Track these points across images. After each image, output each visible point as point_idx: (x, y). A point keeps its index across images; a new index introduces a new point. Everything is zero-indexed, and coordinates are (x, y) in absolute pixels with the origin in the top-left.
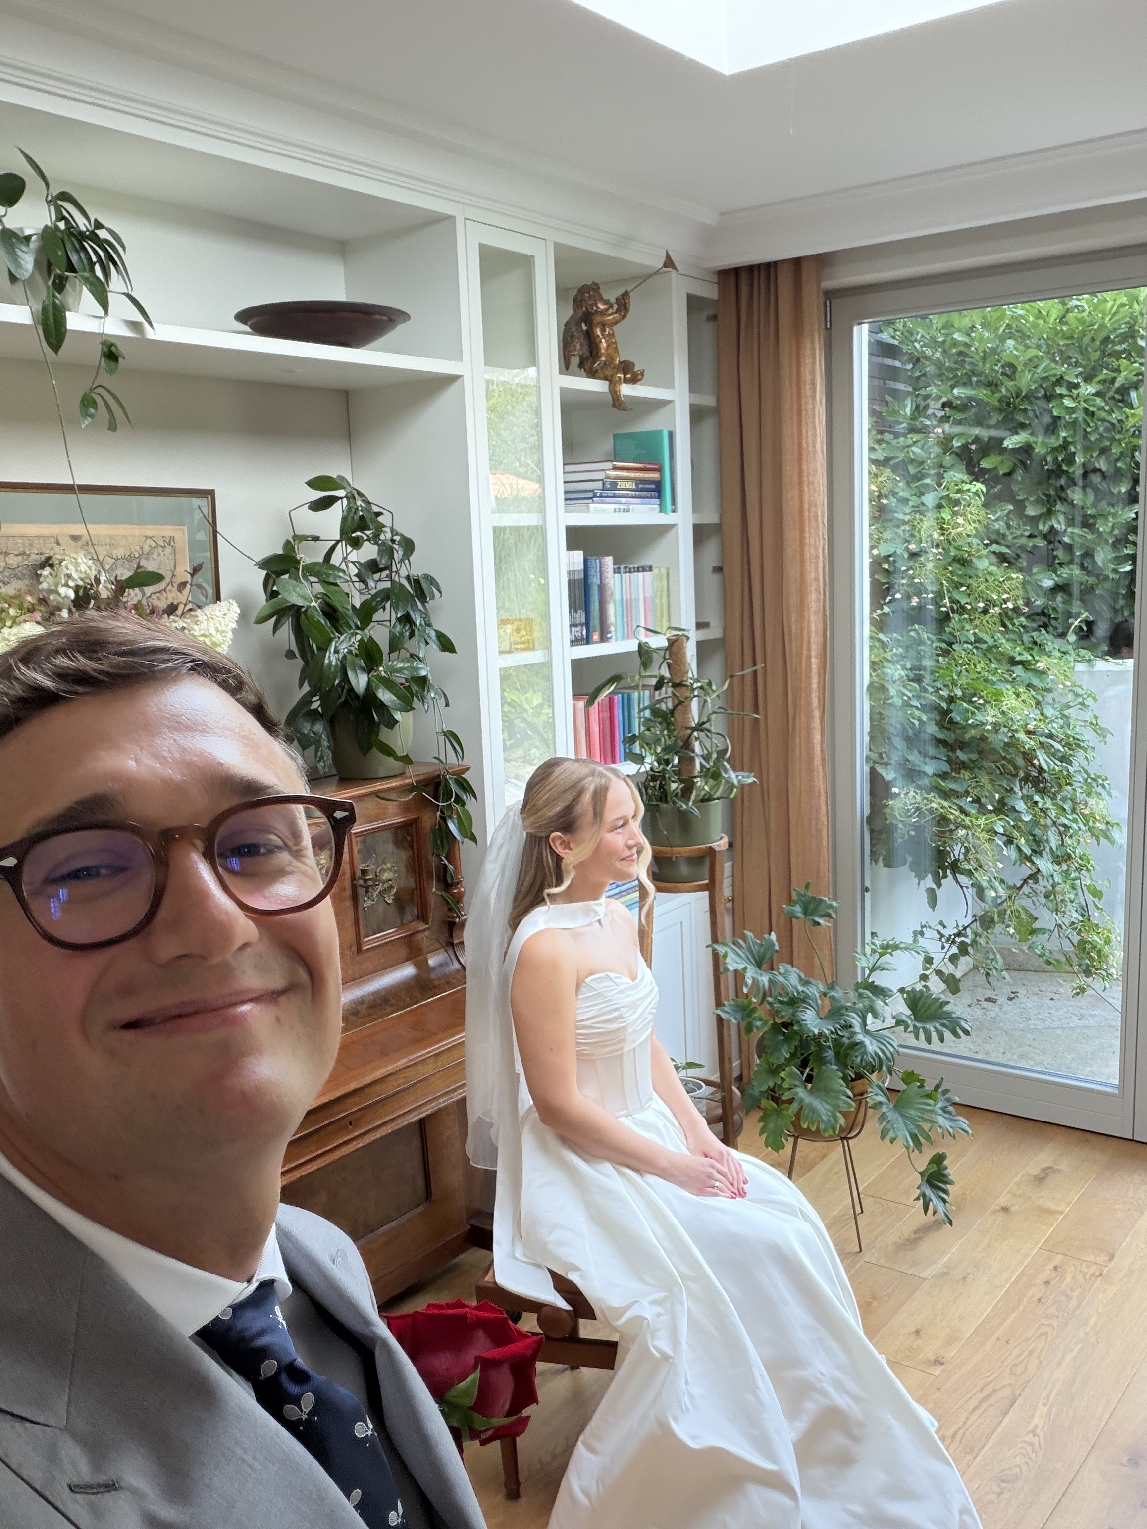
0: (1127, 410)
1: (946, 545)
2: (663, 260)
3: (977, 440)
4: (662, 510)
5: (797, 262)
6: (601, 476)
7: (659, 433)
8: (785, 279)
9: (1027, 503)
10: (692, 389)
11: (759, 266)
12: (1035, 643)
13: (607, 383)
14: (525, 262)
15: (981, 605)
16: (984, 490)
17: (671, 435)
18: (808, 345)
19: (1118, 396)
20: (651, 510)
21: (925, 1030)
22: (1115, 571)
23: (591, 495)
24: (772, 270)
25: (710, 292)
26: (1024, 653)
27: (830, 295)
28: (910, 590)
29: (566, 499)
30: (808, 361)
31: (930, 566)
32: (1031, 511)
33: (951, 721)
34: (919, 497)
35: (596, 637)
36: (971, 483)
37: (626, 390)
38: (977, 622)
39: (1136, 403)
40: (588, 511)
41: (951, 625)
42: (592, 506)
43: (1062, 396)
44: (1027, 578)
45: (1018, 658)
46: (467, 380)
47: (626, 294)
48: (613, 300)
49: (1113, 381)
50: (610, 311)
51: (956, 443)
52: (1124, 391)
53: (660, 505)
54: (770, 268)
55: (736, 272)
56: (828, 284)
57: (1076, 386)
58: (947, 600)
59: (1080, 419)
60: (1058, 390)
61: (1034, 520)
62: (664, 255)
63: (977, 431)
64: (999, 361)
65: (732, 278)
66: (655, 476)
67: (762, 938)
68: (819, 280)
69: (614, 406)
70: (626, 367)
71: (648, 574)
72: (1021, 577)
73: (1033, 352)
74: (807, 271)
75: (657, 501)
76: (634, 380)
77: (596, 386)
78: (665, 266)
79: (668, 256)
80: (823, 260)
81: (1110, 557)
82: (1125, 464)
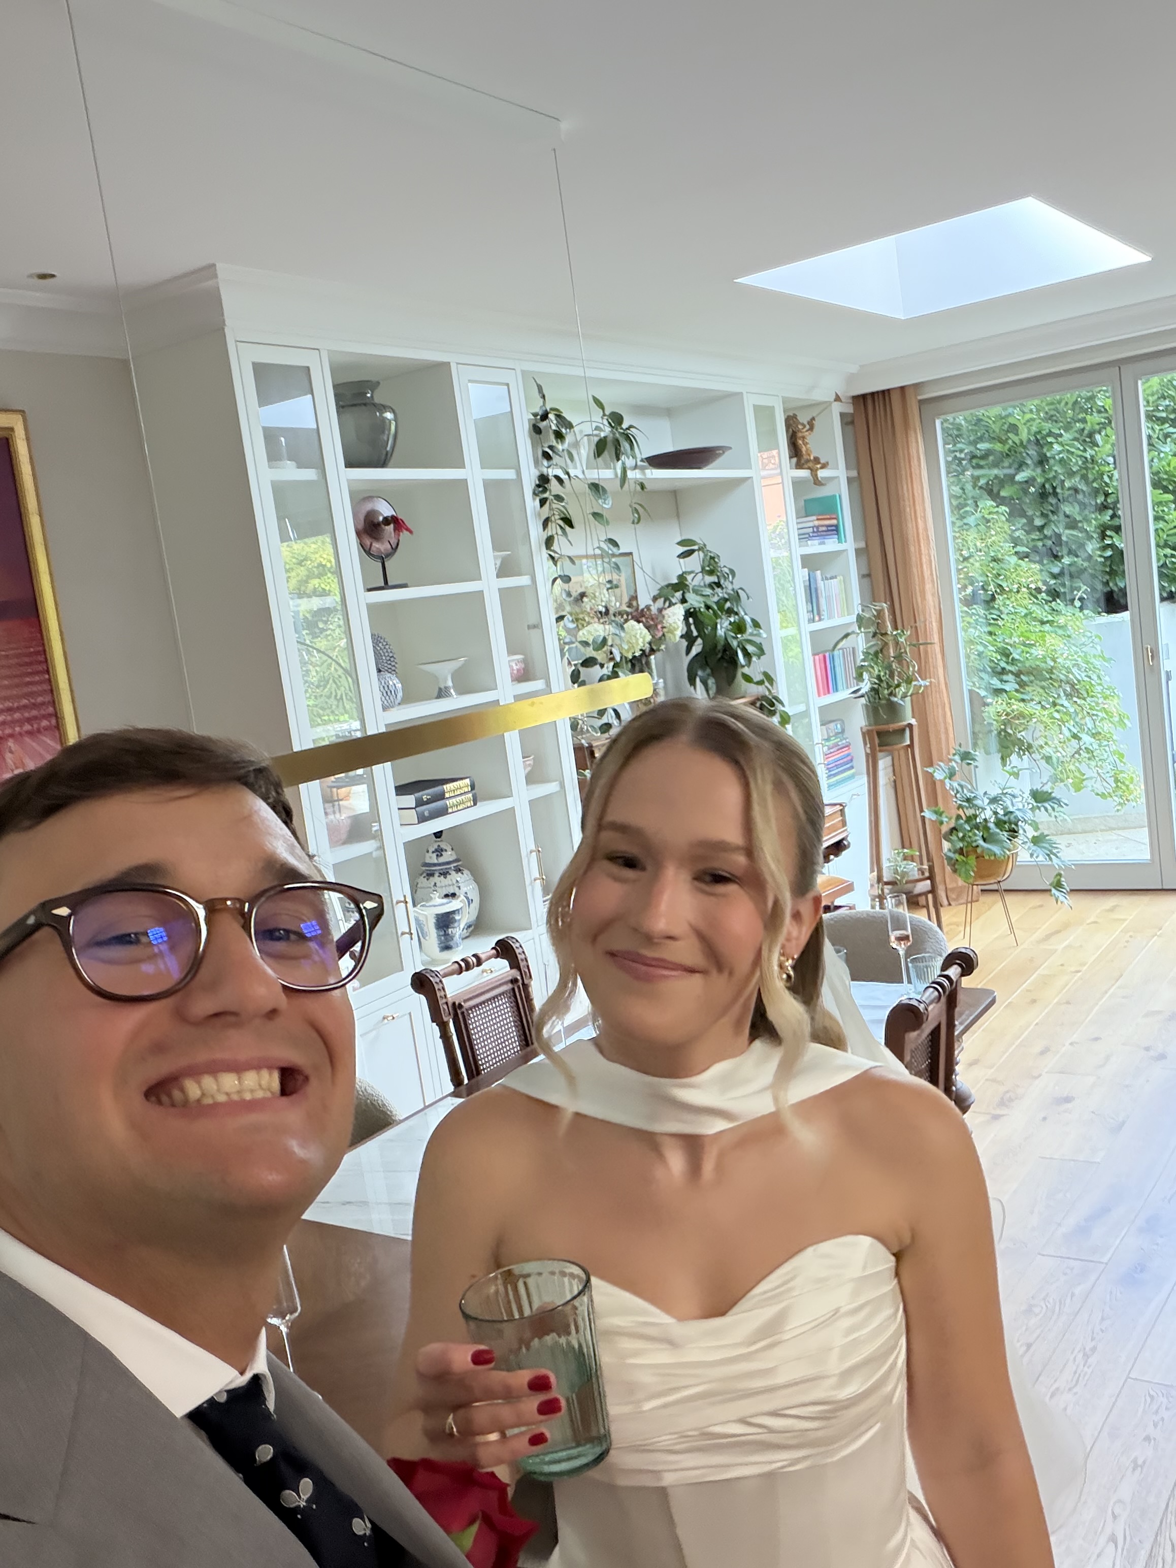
0: (1096, 449)
1: (986, 550)
2: (834, 397)
3: (996, 477)
4: (840, 541)
5: (902, 388)
6: (811, 524)
7: (834, 496)
8: (896, 398)
9: (1034, 517)
10: (847, 468)
11: (878, 392)
12: (1054, 610)
13: (809, 471)
14: (772, 409)
15: (1016, 586)
16: (1008, 510)
17: (840, 497)
18: (913, 435)
19: (1088, 440)
20: (834, 542)
21: (1044, 806)
22: (1101, 556)
23: (807, 536)
24: (887, 394)
25: (849, 409)
26: (1049, 615)
27: (921, 402)
28: (967, 582)
29: (799, 539)
30: (914, 444)
31: (977, 565)
32: (1038, 522)
33: (1013, 659)
34: (961, 520)
35: (817, 618)
36: (997, 506)
37: (821, 474)
38: (1013, 599)
39: (1100, 443)
40: (807, 545)
41: (996, 602)
42: (809, 542)
43: (1051, 443)
44: (1042, 567)
45: (1045, 619)
46: (754, 479)
47: (813, 419)
48: (805, 423)
49: (1083, 430)
50: (805, 430)
51: (982, 482)
52: (1091, 435)
53: (838, 539)
54: (885, 393)
55: (864, 397)
56: (920, 398)
57: (1061, 435)
58: (992, 587)
59: (1065, 457)
60: (1050, 439)
61: (1041, 529)
62: (834, 395)
63: (996, 471)
64: (1005, 423)
65: (862, 400)
66: (834, 522)
67: (949, 765)
68: (916, 396)
69: (815, 483)
70: (817, 460)
71: (835, 580)
72: (1038, 567)
73: (1028, 416)
74: (909, 393)
75: (836, 536)
76: (824, 466)
77: (804, 473)
78: (835, 400)
79: (837, 395)
80: (917, 386)
81: (1098, 546)
82: (1097, 484)
